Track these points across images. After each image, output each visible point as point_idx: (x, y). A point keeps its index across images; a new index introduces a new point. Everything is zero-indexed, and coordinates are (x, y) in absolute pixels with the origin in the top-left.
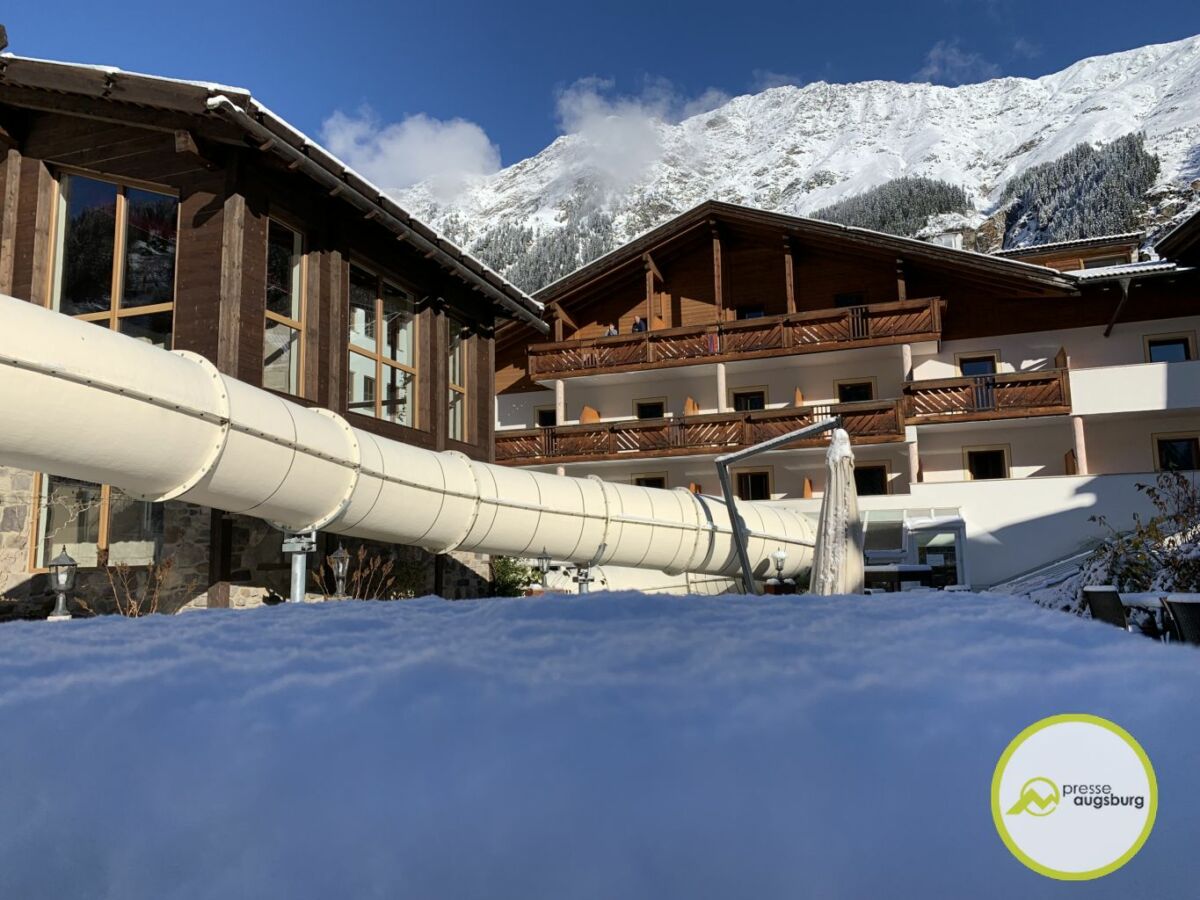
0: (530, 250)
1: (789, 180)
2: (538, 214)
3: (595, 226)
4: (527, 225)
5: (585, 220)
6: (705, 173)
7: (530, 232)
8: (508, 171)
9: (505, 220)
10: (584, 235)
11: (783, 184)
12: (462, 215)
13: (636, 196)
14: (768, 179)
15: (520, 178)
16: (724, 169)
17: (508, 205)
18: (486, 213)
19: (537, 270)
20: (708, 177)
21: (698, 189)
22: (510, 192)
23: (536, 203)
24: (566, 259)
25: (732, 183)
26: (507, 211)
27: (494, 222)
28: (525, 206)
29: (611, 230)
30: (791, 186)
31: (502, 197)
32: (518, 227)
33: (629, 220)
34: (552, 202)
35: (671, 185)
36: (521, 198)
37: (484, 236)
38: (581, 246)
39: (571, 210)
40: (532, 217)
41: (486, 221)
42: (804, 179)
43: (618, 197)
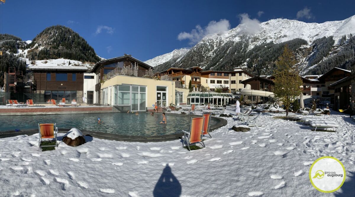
0: (234, 45)
1: (280, 35)
2: (236, 38)
3: (245, 41)
4: (234, 40)
5: (244, 40)
6: (265, 33)
7: (234, 41)
8: (230, 31)
9: (230, 39)
10: (244, 42)
11: (279, 36)
12: (222, 38)
13: (253, 36)
14: (276, 35)
15: (232, 32)
16: (268, 32)
17: (231, 37)
18: (227, 38)
19: (235, 49)
20: (266, 33)
21: (264, 36)
22: (231, 34)
23: (235, 36)
24: (241, 46)
25: (270, 35)
26: (230, 38)
27: (228, 40)
28: (233, 37)
29: (248, 42)
30: (280, 37)
31: (229, 35)
32: (232, 41)
33: (251, 40)
34: (238, 36)
35: (259, 35)
36: (233, 35)
37: (226, 42)
38: (243, 44)
39: (241, 38)
40: (234, 39)
41: (226, 39)
42: (282, 36)
43: (250, 36)
